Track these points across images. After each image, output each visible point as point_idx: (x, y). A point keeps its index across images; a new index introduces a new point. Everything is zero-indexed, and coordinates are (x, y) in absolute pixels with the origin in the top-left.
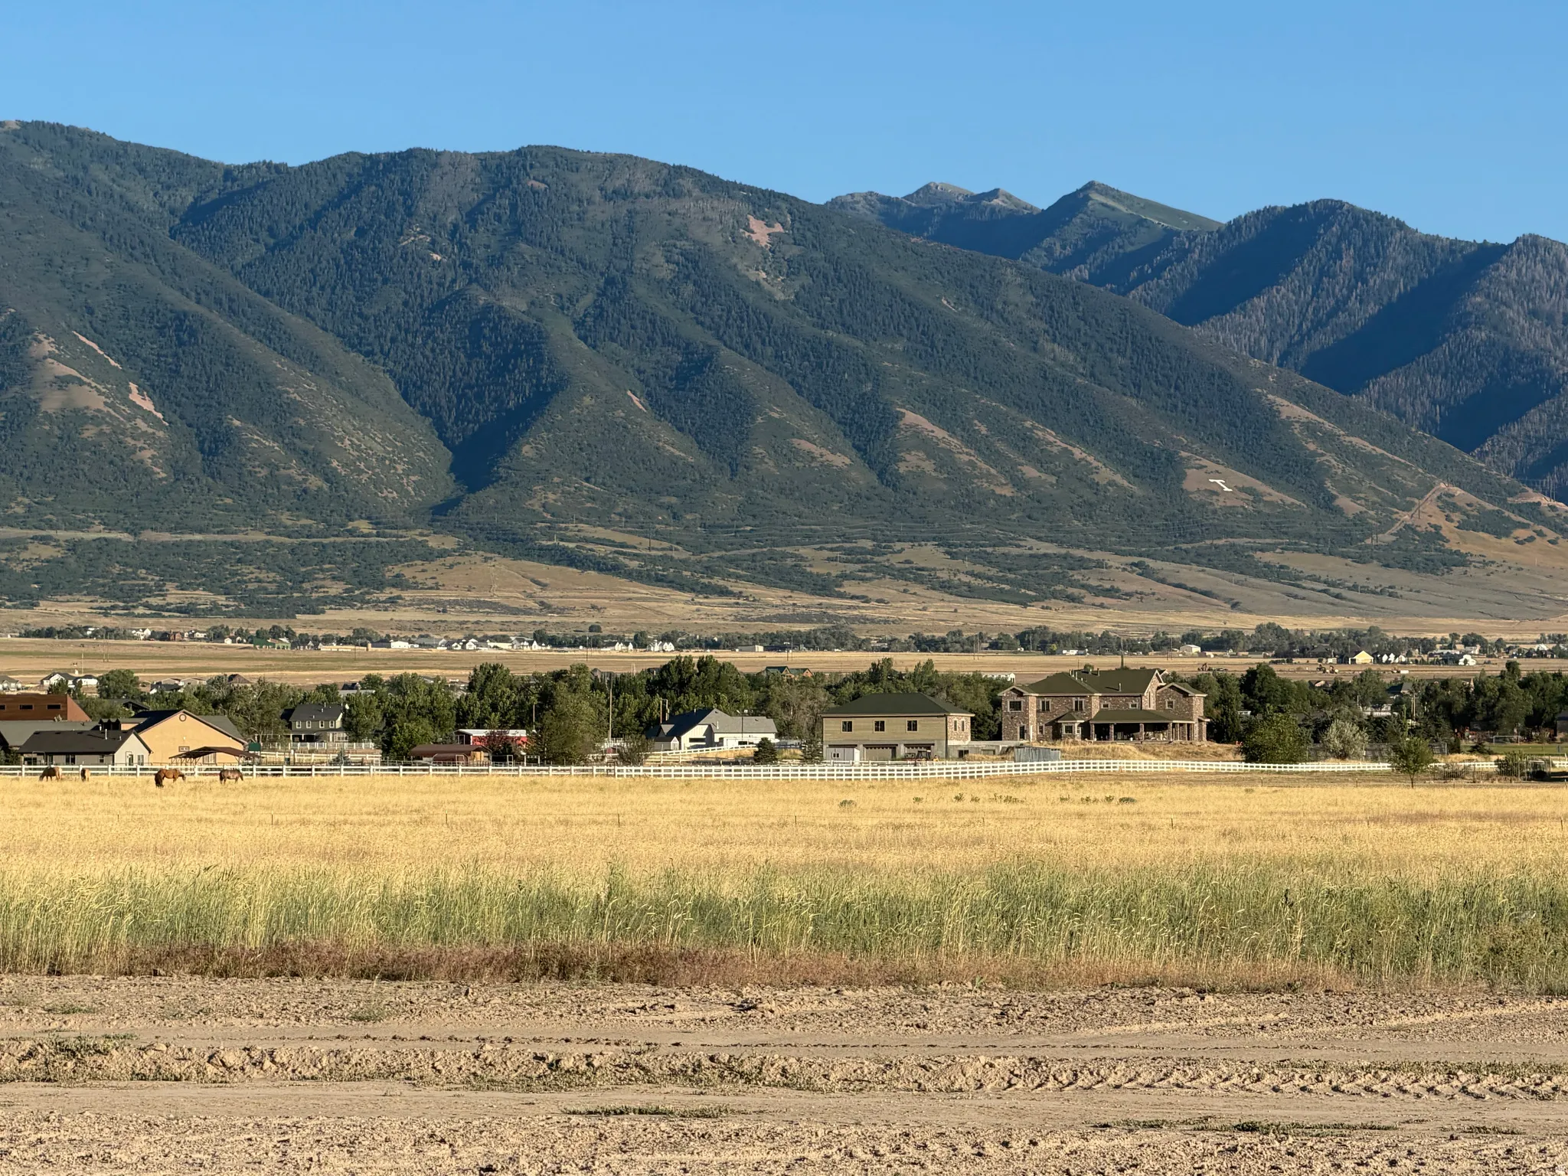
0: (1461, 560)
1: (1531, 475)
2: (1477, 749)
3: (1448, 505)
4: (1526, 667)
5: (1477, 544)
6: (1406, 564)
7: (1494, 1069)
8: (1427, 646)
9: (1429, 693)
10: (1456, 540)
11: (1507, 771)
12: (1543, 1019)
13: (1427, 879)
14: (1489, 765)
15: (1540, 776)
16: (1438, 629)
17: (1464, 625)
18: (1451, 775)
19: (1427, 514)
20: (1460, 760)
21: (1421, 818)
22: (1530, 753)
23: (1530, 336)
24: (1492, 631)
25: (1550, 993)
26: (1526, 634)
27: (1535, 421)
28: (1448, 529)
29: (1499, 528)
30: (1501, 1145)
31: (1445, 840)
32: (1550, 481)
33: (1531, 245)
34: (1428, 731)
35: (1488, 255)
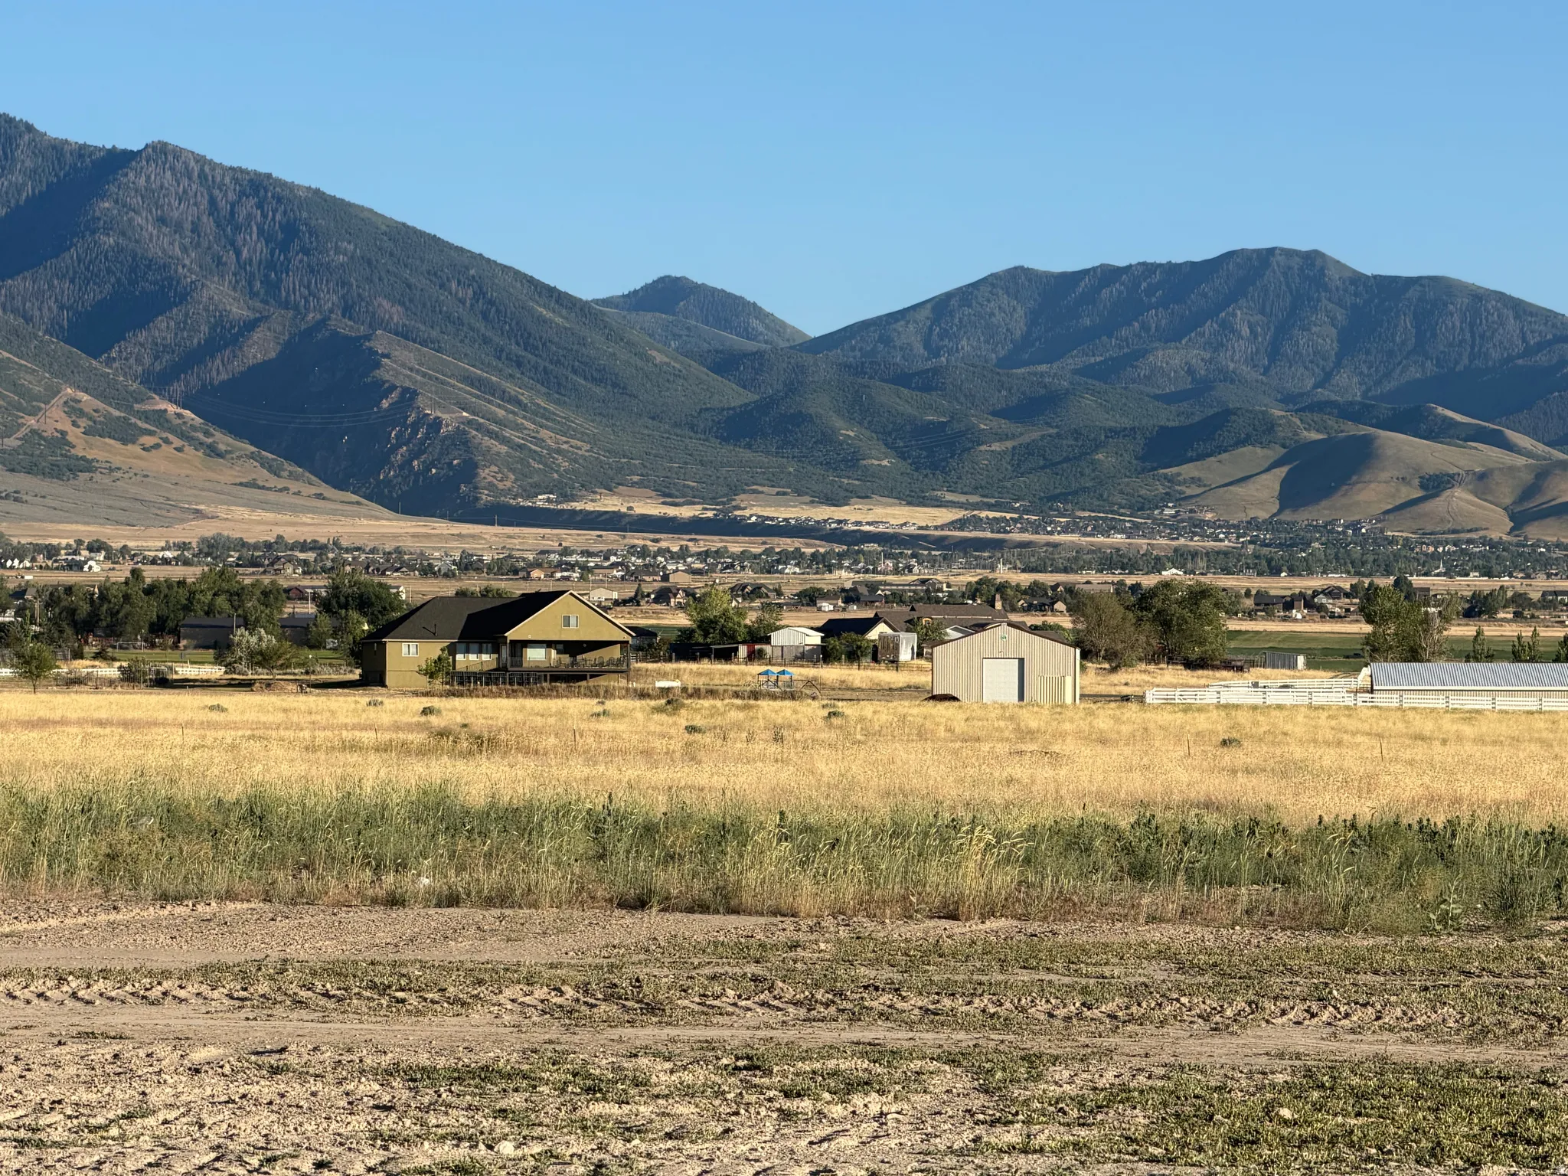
0: (87, 466)
1: (159, 382)
2: (100, 656)
3: (74, 410)
4: (151, 574)
5: (103, 450)
6: (31, 469)
7: (105, 973)
8: (51, 552)
9: (53, 598)
10: (82, 446)
11: (130, 677)
12: (157, 925)
13: (44, 784)
14: (111, 671)
15: (162, 682)
16: (63, 535)
17: (90, 531)
18: (74, 682)
19: (54, 420)
20: (82, 666)
21: (42, 723)
22: (153, 659)
23: (160, 244)
24: (118, 537)
25: (164, 898)
26: (152, 541)
27: (163, 328)
28: (75, 435)
29: (126, 434)
30: (108, 1051)
31: (67, 746)
32: (177, 388)
33: (160, 152)
34: (51, 638)
35: (117, 160)
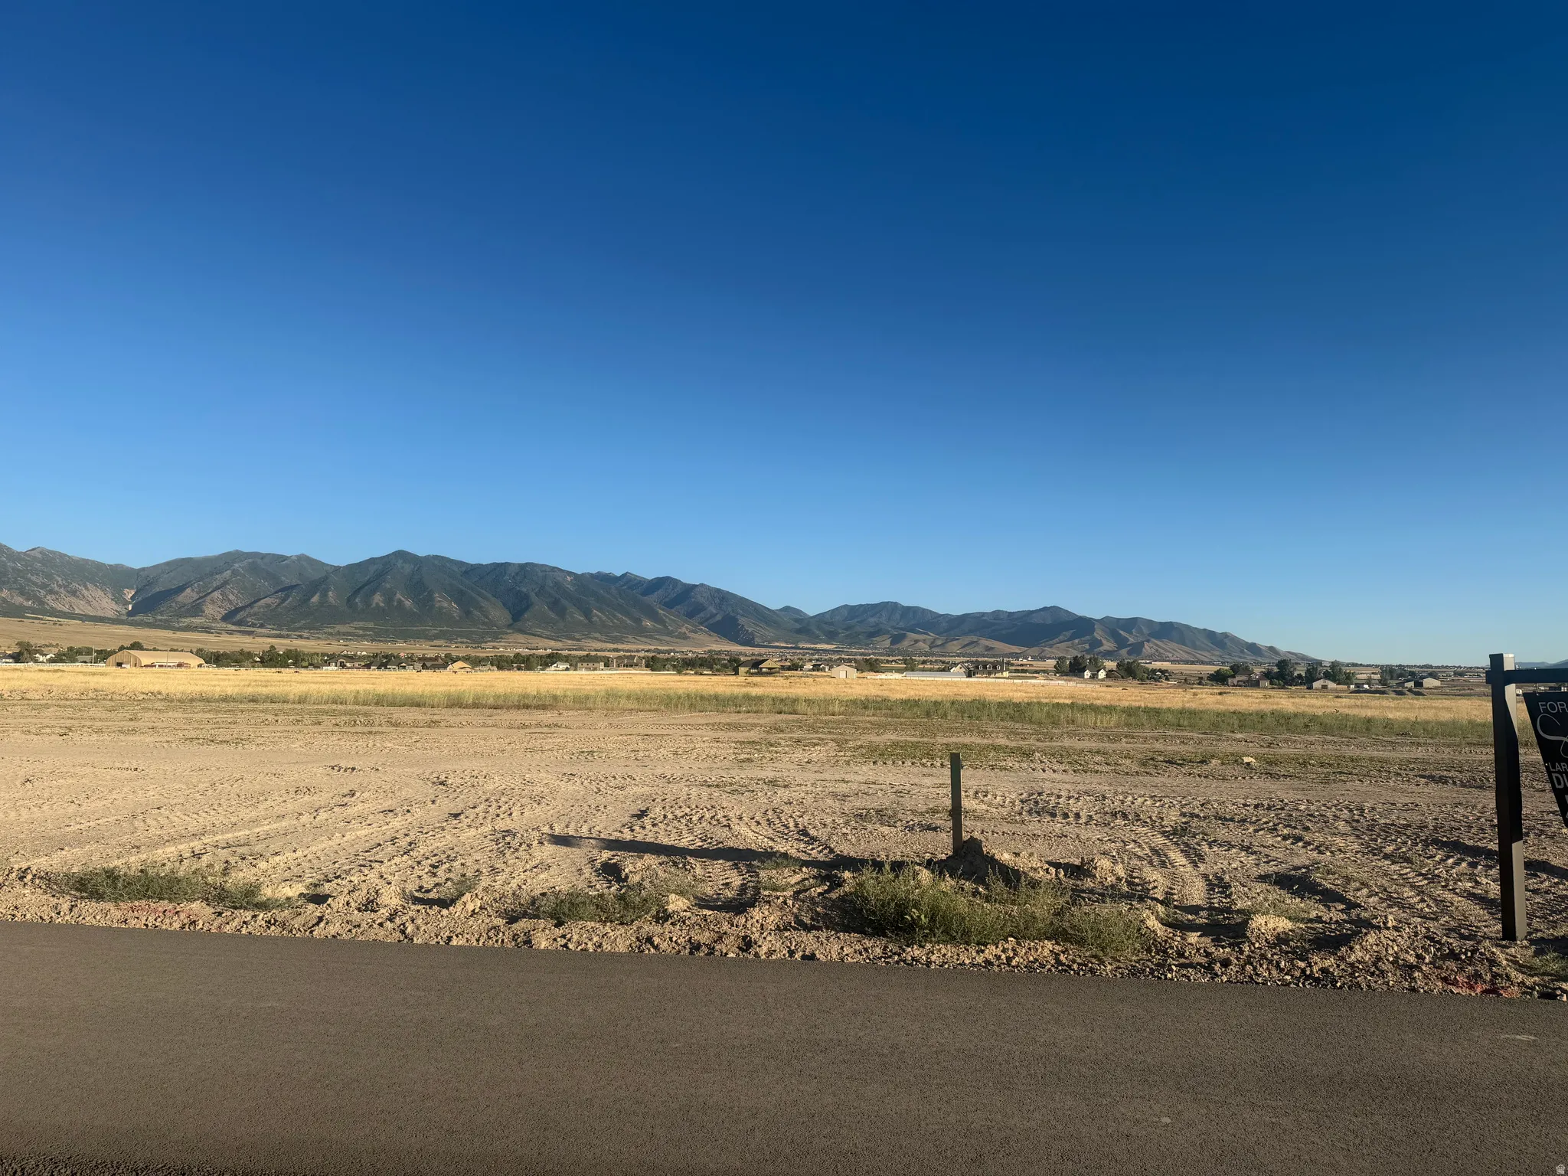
0: (689, 637)
1: (701, 623)
2: (691, 670)
3: (687, 628)
4: (700, 656)
5: (692, 635)
6: (679, 638)
7: (689, 725)
8: (683, 652)
9: (683, 660)
10: (688, 634)
11: (696, 673)
12: (699, 716)
13: (681, 692)
14: (693, 672)
15: (701, 674)
16: (685, 649)
17: (689, 649)
18: (686, 674)
19: (684, 630)
20: (688, 672)
21: (680, 681)
22: (700, 670)
23: (702, 600)
24: (694, 650)
25: (700, 711)
26: (700, 650)
27: (702, 615)
28: (687, 632)
29: (695, 632)
30: (689, 738)
31: (685, 685)
32: (704, 624)
33: (702, 585)
34: (683, 666)
35: (695, 586)
